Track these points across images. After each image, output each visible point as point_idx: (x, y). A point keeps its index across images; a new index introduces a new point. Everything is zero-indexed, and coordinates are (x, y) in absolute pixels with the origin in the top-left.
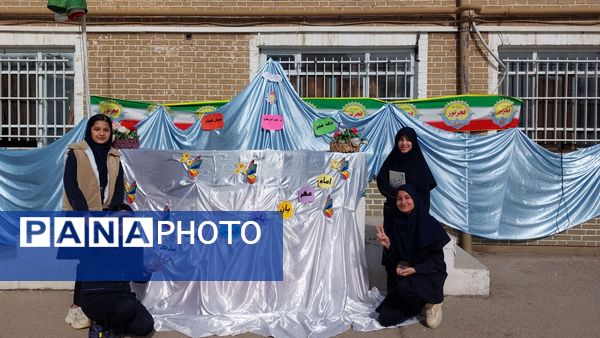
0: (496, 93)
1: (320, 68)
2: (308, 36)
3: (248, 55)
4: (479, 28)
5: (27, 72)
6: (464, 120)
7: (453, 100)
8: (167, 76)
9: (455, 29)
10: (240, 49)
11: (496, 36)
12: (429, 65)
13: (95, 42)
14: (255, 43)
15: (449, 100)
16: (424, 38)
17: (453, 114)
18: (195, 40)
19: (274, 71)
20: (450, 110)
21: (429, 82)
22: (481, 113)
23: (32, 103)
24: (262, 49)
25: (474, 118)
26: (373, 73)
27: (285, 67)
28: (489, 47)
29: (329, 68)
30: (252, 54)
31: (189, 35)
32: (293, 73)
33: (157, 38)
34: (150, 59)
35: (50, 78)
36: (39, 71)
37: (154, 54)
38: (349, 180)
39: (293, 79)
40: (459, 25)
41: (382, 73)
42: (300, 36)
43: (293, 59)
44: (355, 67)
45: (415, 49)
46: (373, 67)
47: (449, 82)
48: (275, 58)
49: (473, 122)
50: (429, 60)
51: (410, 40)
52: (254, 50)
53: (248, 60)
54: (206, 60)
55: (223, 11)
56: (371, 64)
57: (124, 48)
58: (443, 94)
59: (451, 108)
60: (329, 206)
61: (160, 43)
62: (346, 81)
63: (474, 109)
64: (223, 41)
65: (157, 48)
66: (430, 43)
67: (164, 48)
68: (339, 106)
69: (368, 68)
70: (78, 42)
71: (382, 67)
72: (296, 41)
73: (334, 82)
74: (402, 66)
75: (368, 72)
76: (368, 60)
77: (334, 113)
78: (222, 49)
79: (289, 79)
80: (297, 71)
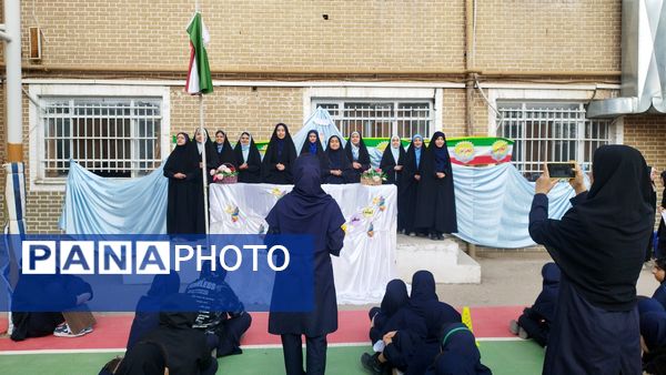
0: (495, 136)
1: (359, 114)
2: (349, 90)
3: (302, 104)
4: (481, 85)
5: (123, 117)
6: (470, 156)
7: (461, 140)
8: (236, 120)
9: (463, 86)
10: (296, 99)
11: (494, 91)
12: (443, 113)
13: (179, 94)
14: (307, 94)
15: (458, 141)
16: (440, 92)
17: (462, 152)
18: (259, 92)
19: (323, 117)
20: (460, 149)
21: (444, 126)
22: (483, 151)
23: (128, 142)
24: (312, 99)
25: (477, 155)
26: (400, 119)
27: (331, 113)
28: (489, 100)
29: (366, 114)
30: (305, 103)
31: (255, 88)
32: (337, 118)
33: (229, 90)
34: (224, 107)
35: (142, 122)
36: (132, 116)
37: (227, 103)
38: (385, 211)
39: (338, 122)
40: (465, 82)
41: (407, 119)
42: (343, 89)
43: (337, 106)
44: (386, 114)
45: (433, 100)
46: (400, 114)
47: (458, 126)
48: (324, 106)
49: (476, 158)
50: (444, 109)
51: (429, 94)
52: (307, 100)
53: (302, 108)
54: (269, 108)
55: (282, 70)
56: (399, 111)
60: (371, 230)
61: (232, 94)
62: (379, 124)
63: (477, 148)
64: (282, 93)
65: (229, 98)
66: (444, 96)
67: (234, 98)
68: (374, 144)
69: (396, 114)
70: (166, 93)
71: (408, 114)
72: (340, 93)
73: (369, 125)
74: (422, 114)
75: (396, 118)
76: (396, 109)
77: (370, 150)
78: (281, 99)
79: (334, 123)
80: (341, 117)
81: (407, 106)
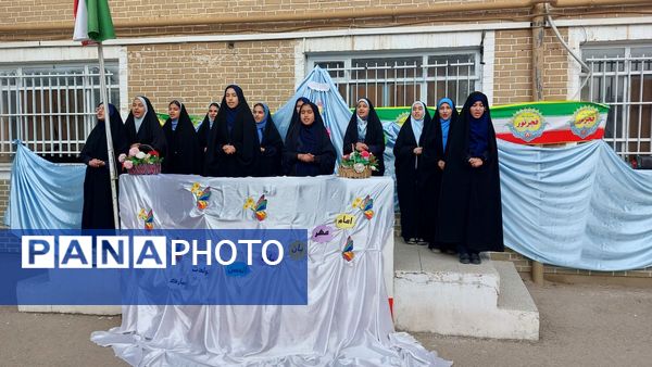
0: (578, 99)
1: (372, 74)
2: (357, 39)
3: (293, 62)
4: (556, 23)
5: (75, 87)
6: (535, 130)
7: (523, 108)
8: (209, 88)
9: (527, 25)
10: (285, 57)
11: (578, 31)
12: (495, 68)
13: (138, 55)
14: (299, 49)
15: (518, 108)
16: (490, 37)
17: (523, 124)
18: (238, 48)
19: (321, 79)
20: (520, 120)
21: (496, 87)
22: (557, 123)
23: (81, 118)
24: (307, 55)
25: (547, 129)
26: (431, 79)
27: (333, 74)
28: (569, 46)
29: (381, 74)
30: (296, 61)
31: (231, 44)
32: (341, 80)
33: (200, 49)
34: (192, 71)
35: (97, 92)
36: (86, 86)
37: (197, 65)
39: (342, 88)
40: (531, 20)
41: (441, 78)
42: (349, 39)
43: (342, 65)
44: (410, 73)
45: (481, 49)
46: (431, 72)
47: (519, 86)
48: (322, 65)
49: (545, 133)
50: (496, 62)
51: (475, 40)
52: (299, 57)
53: (293, 69)
54: (249, 70)
55: (266, 17)
56: (429, 68)
57: (167, 60)
58: (513, 100)
59: (519, 117)
61: (203, 53)
62: (400, 87)
63: (547, 119)
64: (266, 49)
65: (199, 58)
66: (497, 42)
67: (205, 58)
68: (392, 116)
69: (425, 73)
70: (121, 55)
71: (442, 71)
72: (343, 45)
73: (386, 90)
74: (464, 70)
75: (426, 78)
76: (425, 64)
77: (386, 124)
78: (265, 57)
79: (336, 89)
80: (347, 79)
81: (441, 59)
